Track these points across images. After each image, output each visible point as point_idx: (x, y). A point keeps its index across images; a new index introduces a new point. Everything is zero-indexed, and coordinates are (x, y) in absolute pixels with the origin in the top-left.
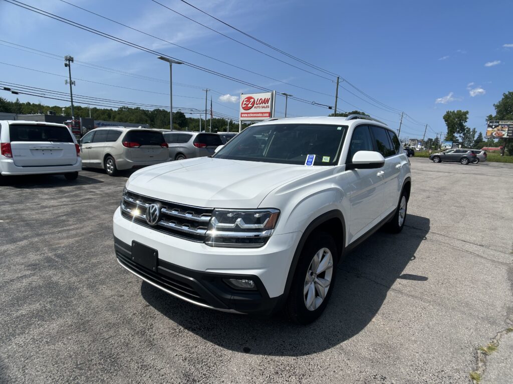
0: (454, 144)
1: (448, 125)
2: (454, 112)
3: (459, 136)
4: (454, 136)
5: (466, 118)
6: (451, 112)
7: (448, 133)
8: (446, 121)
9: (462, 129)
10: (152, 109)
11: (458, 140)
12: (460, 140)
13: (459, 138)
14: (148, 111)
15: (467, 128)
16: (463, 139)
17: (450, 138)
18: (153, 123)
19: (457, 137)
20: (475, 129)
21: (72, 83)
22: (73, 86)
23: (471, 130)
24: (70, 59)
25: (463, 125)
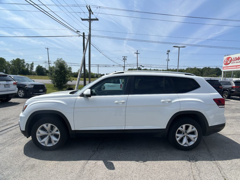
10: (202, 68)
14: (200, 69)
18: (202, 74)
21: (168, 60)
22: (169, 61)
24: (169, 51)
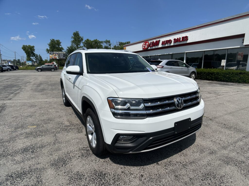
0: (33, 62)
1: (26, 52)
2: (27, 46)
3: (33, 58)
4: (31, 58)
5: (34, 49)
6: (25, 46)
7: (27, 57)
8: (24, 50)
9: (34, 55)
11: (33, 60)
12: (35, 60)
13: (33, 59)
15: (36, 54)
16: (36, 60)
17: (29, 59)
19: (32, 59)
20: (40, 55)
23: (38, 55)
25: (33, 52)
